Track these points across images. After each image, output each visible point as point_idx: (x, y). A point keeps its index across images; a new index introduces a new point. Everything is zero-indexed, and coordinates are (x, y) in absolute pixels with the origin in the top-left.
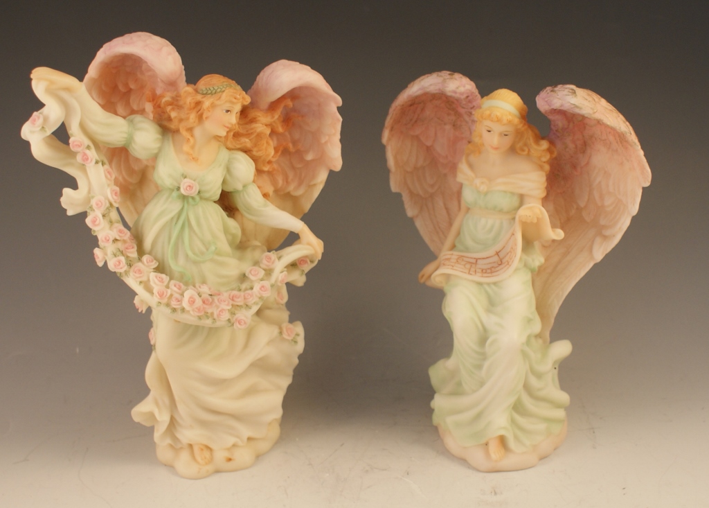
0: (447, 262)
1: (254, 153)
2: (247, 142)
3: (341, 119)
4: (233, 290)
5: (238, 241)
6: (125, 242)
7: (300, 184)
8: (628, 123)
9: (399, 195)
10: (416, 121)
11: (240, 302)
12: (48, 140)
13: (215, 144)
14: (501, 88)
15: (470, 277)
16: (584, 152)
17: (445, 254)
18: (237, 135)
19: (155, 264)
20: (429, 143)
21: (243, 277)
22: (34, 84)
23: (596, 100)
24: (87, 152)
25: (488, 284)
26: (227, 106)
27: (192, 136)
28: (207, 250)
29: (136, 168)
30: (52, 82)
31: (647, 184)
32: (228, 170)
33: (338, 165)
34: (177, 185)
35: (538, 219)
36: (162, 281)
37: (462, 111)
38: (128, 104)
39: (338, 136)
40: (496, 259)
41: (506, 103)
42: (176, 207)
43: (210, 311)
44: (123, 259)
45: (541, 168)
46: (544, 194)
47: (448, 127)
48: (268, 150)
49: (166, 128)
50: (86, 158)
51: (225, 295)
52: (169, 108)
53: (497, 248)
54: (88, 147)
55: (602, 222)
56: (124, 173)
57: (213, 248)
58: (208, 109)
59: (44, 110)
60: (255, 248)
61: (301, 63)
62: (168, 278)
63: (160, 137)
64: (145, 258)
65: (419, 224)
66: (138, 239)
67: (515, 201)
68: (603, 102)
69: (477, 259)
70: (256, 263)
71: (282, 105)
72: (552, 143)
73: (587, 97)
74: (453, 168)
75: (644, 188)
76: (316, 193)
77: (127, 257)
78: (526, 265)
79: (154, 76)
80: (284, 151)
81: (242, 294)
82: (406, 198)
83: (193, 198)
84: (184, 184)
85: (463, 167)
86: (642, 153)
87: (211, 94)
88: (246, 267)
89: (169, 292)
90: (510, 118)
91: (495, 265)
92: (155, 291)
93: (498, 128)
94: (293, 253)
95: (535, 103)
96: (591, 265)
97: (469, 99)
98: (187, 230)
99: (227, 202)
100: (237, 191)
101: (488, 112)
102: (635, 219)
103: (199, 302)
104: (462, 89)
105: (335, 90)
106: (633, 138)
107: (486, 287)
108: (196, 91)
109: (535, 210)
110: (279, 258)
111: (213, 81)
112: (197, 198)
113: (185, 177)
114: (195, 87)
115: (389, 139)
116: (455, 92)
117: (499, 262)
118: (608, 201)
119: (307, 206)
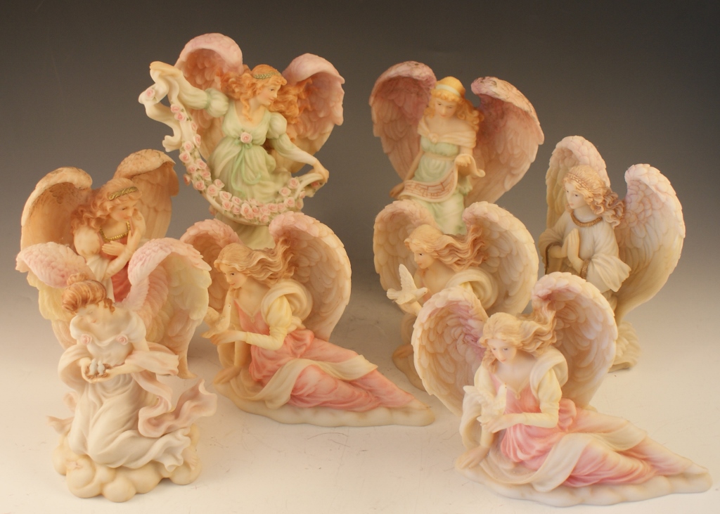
0: (408, 188)
1: (287, 114)
2: (282, 107)
3: (344, 92)
4: (271, 202)
5: (274, 169)
6: (203, 170)
7: (315, 132)
8: (530, 104)
9: (379, 139)
10: (392, 91)
11: (275, 210)
12: (157, 106)
13: (262, 108)
14: (449, 76)
15: (424, 199)
16: (502, 118)
17: (407, 182)
18: (276, 102)
19: (223, 186)
20: (400, 105)
21: (277, 194)
22: (152, 72)
23: (510, 89)
24: (182, 113)
25: (435, 203)
26: (272, 87)
27: (249, 104)
28: (256, 177)
29: (208, 119)
30: (163, 71)
31: (542, 143)
32: (270, 125)
33: (340, 121)
34: (238, 136)
35: (468, 164)
36: (227, 197)
37: (423, 87)
38: (203, 76)
39: (341, 103)
40: (441, 187)
41: (451, 87)
42: (237, 150)
43: (257, 216)
44: (203, 182)
45: (473, 128)
46: (474, 146)
47: (413, 95)
48: (295, 111)
49: (231, 98)
50: (180, 117)
51: (266, 206)
52: (234, 86)
53: (441, 179)
54: (182, 111)
55: (512, 164)
56: (200, 122)
57: (259, 176)
58: (260, 89)
59: (155, 86)
60: (284, 173)
61: (320, 56)
62: (231, 195)
63: (227, 103)
64: (217, 181)
65: (391, 158)
66: (212, 169)
67: (455, 150)
68: (515, 89)
69: (428, 187)
70: (285, 185)
71: (305, 83)
72: (481, 112)
73: (503, 87)
74: (416, 122)
75: (539, 146)
76: (325, 139)
77: (205, 180)
78: (460, 192)
79: (223, 61)
80: (305, 110)
81: (277, 205)
82: (383, 140)
83: (248, 144)
84: (243, 136)
85: (422, 124)
86: (538, 123)
87: (262, 79)
88: (279, 187)
89: (232, 204)
90: (453, 97)
91: (440, 191)
92: (223, 203)
93: (445, 103)
94: (309, 178)
95: (470, 88)
96: (502, 193)
97: (428, 81)
98: (243, 165)
99: (269, 146)
100: (275, 139)
101: (439, 93)
102: (533, 165)
103: (250, 210)
104: (423, 75)
105: (340, 74)
106: (533, 114)
107: (433, 205)
108: (252, 75)
109: (466, 157)
110: (301, 182)
111: (264, 70)
112: (251, 144)
113: (244, 131)
114: (251, 72)
115: (374, 103)
116: (419, 77)
117: (442, 188)
118: (516, 151)
119: (319, 147)
